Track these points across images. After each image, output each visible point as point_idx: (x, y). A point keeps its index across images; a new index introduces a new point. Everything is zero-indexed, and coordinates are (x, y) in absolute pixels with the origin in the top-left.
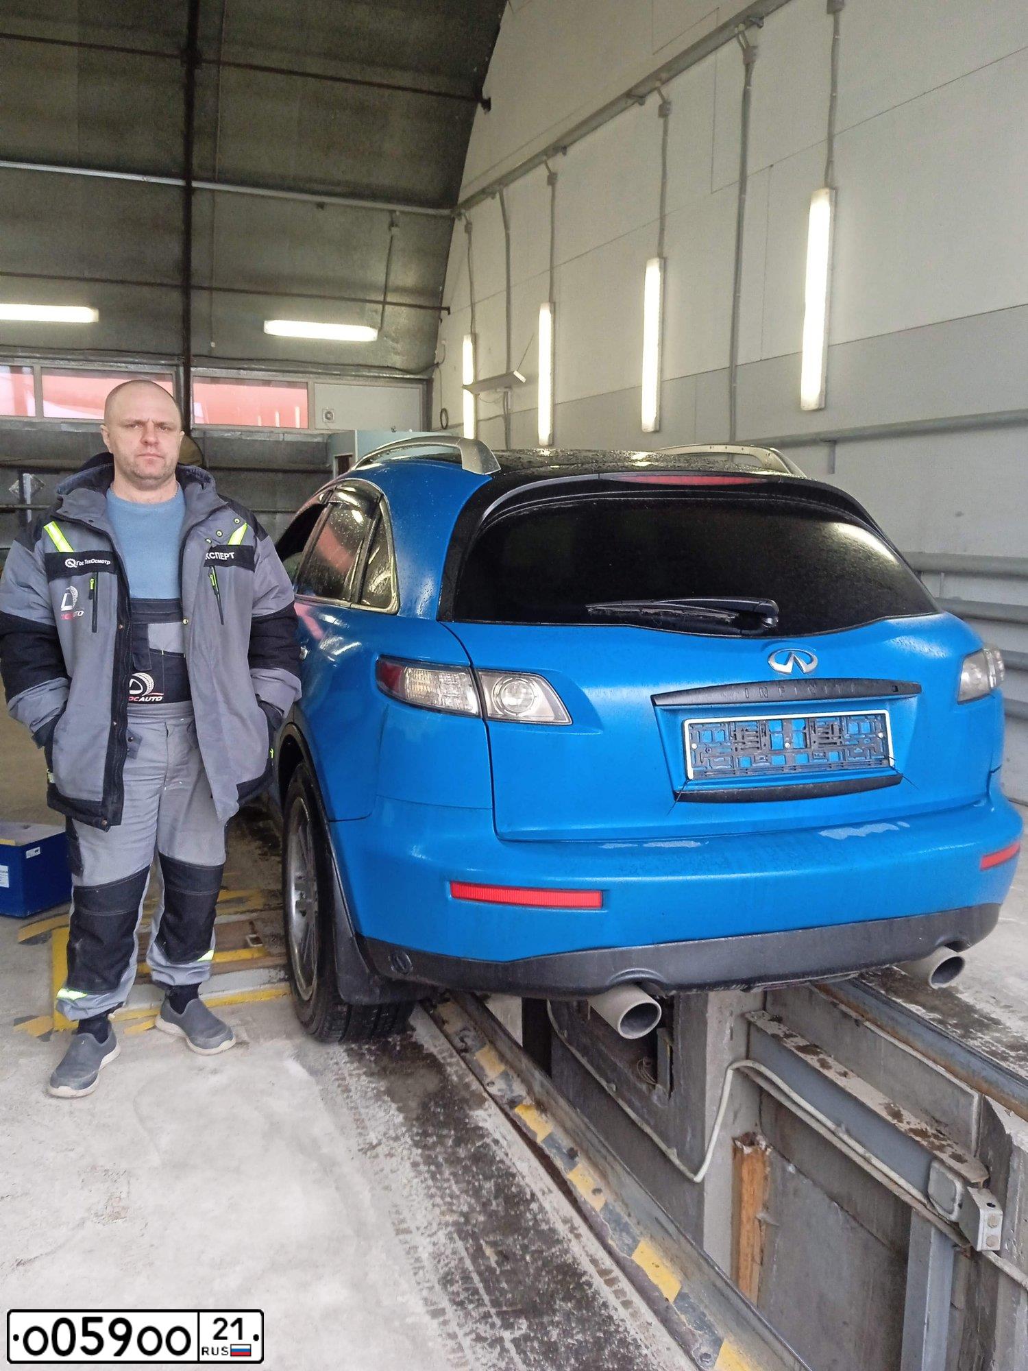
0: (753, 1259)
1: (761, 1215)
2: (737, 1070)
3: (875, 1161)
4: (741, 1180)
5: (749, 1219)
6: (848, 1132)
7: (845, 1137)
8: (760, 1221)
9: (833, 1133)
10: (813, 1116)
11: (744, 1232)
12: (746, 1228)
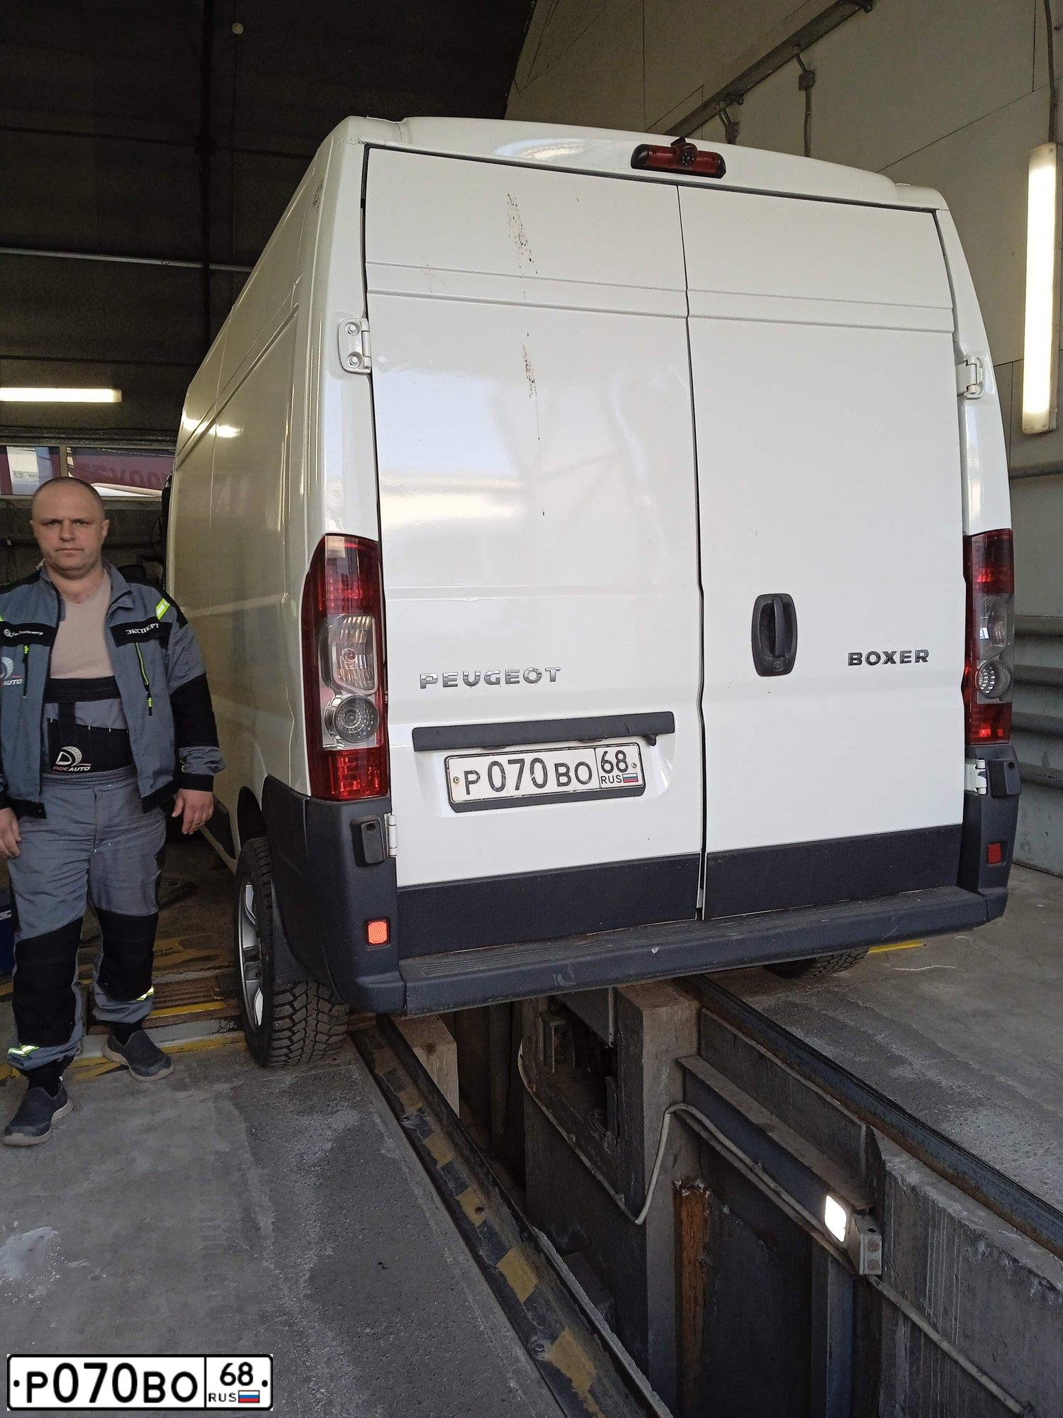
0: (696, 1302)
1: (701, 1257)
2: (674, 1113)
3: (785, 1196)
4: (681, 1223)
5: (689, 1262)
6: (765, 1170)
7: (761, 1173)
8: (700, 1262)
9: (751, 1169)
10: (736, 1155)
11: (686, 1275)
12: (688, 1270)
